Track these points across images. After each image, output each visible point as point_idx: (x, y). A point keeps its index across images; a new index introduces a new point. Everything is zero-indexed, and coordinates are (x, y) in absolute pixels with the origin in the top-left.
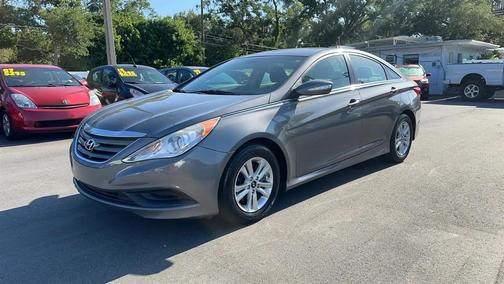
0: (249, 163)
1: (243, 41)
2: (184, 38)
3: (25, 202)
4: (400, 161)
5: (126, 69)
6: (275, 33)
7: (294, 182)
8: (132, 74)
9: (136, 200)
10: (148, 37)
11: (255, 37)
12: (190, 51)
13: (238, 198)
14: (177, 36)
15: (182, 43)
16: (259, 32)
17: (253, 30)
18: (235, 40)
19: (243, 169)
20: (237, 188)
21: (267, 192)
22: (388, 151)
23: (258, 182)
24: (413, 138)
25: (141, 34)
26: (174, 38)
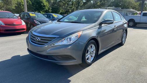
0: (90, 46)
1: (62, 6)
2: (45, 4)
3: (9, 57)
6: (72, 4)
7: (100, 52)
8: (34, 15)
9: (56, 59)
10: (34, 4)
11: (66, 5)
12: (47, 9)
13: (87, 58)
14: (43, 4)
15: (44, 6)
16: (68, 4)
17: (66, 3)
18: (60, 6)
20: (87, 54)
21: (94, 55)
23: (92, 53)
25: (32, 3)
26: (42, 5)
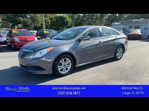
0: (63, 60)
1: (86, 21)
4: (119, 60)
5: (46, 31)
6: (96, 19)
7: (79, 65)
8: (48, 32)
10: (58, 21)
11: (90, 20)
12: (70, 24)
14: (66, 20)
15: (68, 22)
16: (91, 18)
17: (89, 18)
18: (84, 21)
19: (61, 61)
20: (59, 67)
21: (69, 68)
22: (114, 56)
23: (66, 65)
24: (123, 53)
25: (56, 20)
